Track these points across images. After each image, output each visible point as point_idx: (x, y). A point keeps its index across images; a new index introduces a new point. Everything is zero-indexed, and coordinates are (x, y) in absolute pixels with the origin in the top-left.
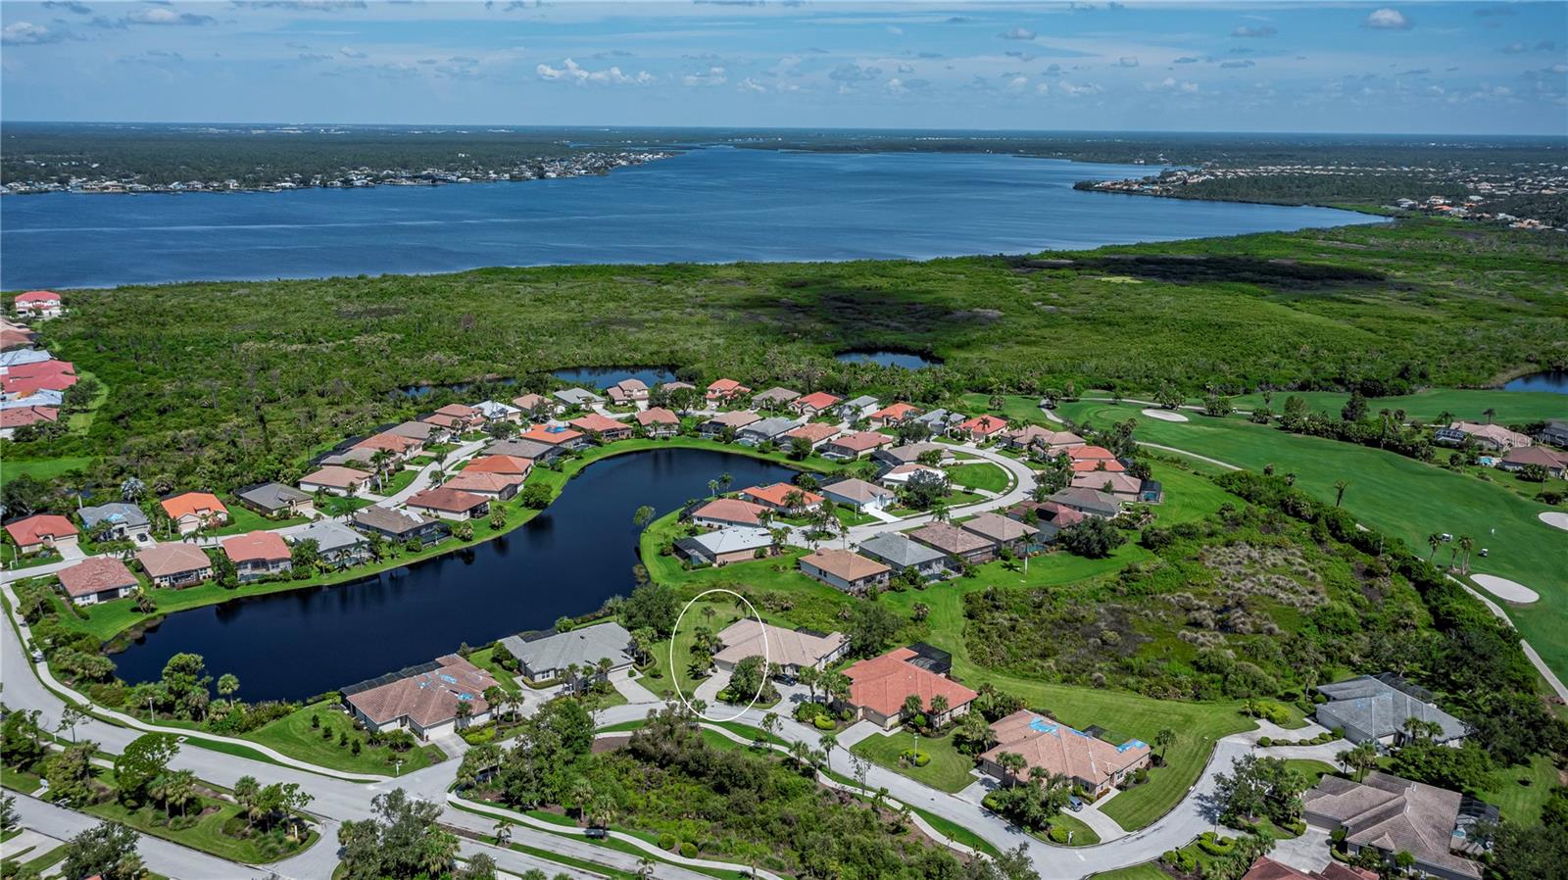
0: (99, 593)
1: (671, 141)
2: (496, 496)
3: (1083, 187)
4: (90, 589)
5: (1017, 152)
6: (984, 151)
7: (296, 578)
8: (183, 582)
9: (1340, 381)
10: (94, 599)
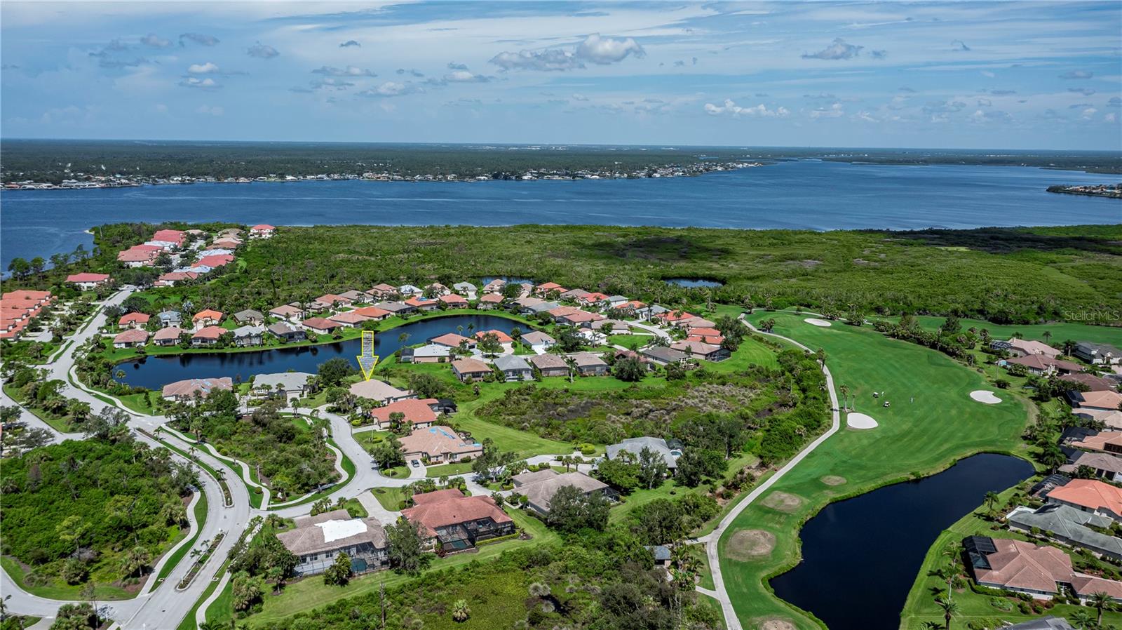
0: (126, 343)
1: (780, 156)
2: (352, 326)
3: (1054, 190)
4: (122, 341)
5: (1048, 165)
6: (1019, 165)
7: (217, 348)
8: (167, 344)
9: (981, 312)
10: (123, 346)
